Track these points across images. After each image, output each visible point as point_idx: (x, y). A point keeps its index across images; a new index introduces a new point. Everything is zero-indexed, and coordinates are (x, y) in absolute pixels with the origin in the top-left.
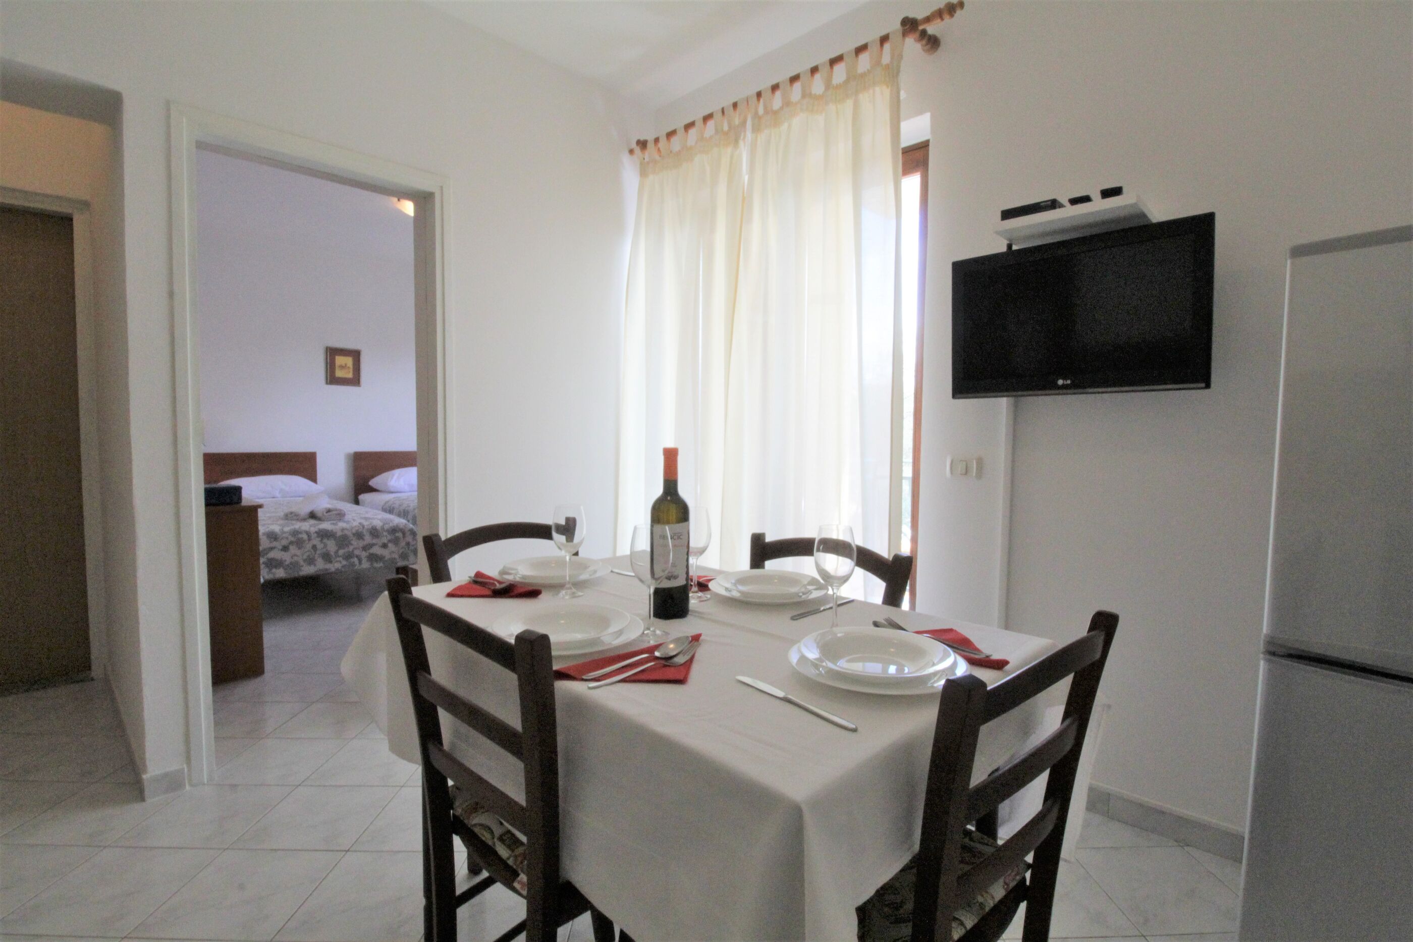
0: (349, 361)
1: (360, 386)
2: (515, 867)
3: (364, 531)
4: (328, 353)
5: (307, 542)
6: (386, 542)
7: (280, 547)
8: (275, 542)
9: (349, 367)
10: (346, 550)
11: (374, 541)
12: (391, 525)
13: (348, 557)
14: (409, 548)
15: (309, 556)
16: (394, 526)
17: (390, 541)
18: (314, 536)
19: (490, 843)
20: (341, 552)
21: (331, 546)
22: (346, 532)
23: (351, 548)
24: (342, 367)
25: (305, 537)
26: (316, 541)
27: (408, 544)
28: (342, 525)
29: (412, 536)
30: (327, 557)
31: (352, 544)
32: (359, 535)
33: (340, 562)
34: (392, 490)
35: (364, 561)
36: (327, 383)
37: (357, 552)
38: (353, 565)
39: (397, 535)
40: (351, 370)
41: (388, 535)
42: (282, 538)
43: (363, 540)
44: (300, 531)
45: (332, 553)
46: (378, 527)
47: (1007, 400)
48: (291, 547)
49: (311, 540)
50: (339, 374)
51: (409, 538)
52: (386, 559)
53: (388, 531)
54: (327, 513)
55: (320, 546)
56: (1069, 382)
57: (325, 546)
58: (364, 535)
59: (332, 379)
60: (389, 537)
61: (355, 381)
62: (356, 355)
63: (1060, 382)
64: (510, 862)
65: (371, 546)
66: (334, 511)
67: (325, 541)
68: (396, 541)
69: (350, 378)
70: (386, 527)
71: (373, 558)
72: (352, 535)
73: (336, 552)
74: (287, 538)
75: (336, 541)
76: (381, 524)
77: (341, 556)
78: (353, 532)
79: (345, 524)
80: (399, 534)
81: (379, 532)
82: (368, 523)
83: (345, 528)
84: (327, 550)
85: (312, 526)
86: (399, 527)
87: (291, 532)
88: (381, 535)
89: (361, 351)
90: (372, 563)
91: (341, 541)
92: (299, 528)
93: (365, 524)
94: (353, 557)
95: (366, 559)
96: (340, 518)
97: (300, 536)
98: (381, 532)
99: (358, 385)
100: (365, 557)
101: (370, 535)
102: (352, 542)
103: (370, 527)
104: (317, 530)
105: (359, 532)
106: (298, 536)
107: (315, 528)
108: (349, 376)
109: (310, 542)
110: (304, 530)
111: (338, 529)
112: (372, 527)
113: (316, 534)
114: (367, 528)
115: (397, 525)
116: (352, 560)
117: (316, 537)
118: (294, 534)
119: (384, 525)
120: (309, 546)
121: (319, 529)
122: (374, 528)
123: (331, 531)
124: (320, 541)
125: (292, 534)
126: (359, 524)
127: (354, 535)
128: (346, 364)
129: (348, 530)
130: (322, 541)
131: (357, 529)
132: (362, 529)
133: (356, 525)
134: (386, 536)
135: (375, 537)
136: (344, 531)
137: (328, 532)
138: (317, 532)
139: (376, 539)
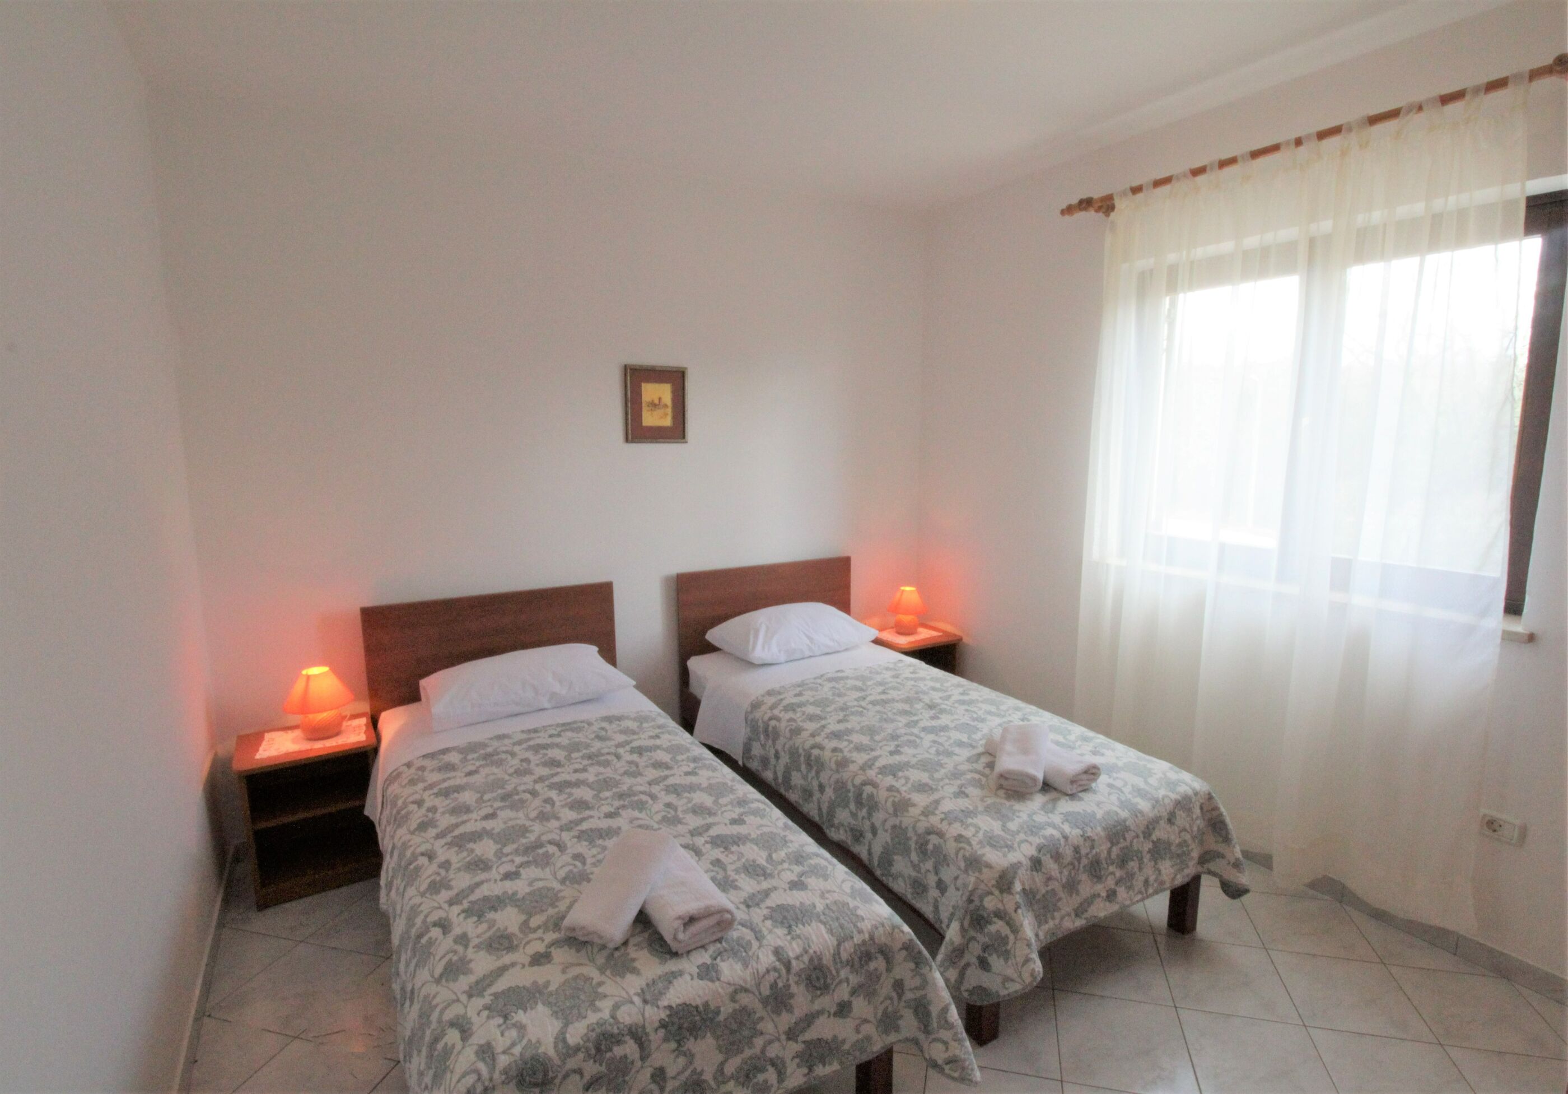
0: (665, 391)
1: (686, 442)
3: (792, 982)
4: (629, 378)
5: (639, 1063)
6: (846, 997)
9: (666, 406)
10: (748, 1053)
11: (816, 1006)
12: (857, 939)
14: (900, 996)
16: (864, 942)
17: (854, 989)
18: (656, 1038)
20: (732, 1066)
21: (706, 1055)
22: (745, 999)
23: (759, 1042)
24: (654, 406)
25: (629, 1048)
26: (663, 1055)
27: (899, 986)
28: (731, 970)
29: (912, 965)
31: (761, 1031)
32: (778, 996)
35: (791, 1066)
36: (627, 440)
37: (772, 1052)
39: (873, 965)
40: (669, 411)
41: (851, 977)
42: (566, 1076)
44: (616, 1031)
45: (708, 1076)
46: (827, 960)
49: (649, 1055)
50: (650, 419)
51: (903, 970)
52: (846, 1044)
53: (850, 963)
54: (686, 926)
55: (674, 1065)
57: (690, 1056)
58: (792, 996)
59: (636, 431)
60: (855, 980)
61: (677, 432)
62: (676, 378)
65: (809, 1019)
66: (704, 913)
67: (691, 1044)
68: (867, 989)
69: (668, 427)
70: (847, 950)
71: (812, 1052)
72: (758, 1006)
73: (720, 1069)
74: (579, 1072)
75: (717, 1038)
76: (831, 941)
77: (732, 1077)
78: (766, 991)
79: (738, 967)
80: (878, 964)
81: (828, 968)
82: (799, 940)
83: (745, 981)
84: (694, 1071)
85: (648, 997)
86: (876, 941)
87: (590, 1045)
88: (833, 979)
89: (686, 368)
90: (810, 1069)
91: (732, 1032)
92: (613, 1017)
93: (793, 949)
94: (762, 1070)
95: (797, 1060)
96: (719, 935)
97: (618, 1051)
98: (832, 968)
99: (683, 441)
100: (793, 1058)
101: (807, 985)
102: (761, 1026)
103: (804, 963)
104: (663, 1015)
105: (780, 984)
106: (611, 1050)
107: (658, 1007)
108: (667, 422)
109: (647, 1064)
110: (628, 1016)
111: (720, 990)
112: (811, 960)
113: (662, 1032)
114: (802, 966)
115: (872, 938)
116: (761, 1077)
117: (666, 1040)
118: (598, 1049)
119: (839, 945)
120: (643, 1078)
121: (670, 1007)
122: (816, 962)
123: (706, 1005)
124: (674, 1051)
125: (593, 1051)
126: (777, 952)
127: (765, 1002)
128: (660, 399)
129: (746, 990)
130: (679, 1051)
131: (776, 974)
132: (784, 971)
133: (772, 958)
134: (847, 980)
135: (819, 992)
136: (738, 997)
137: (697, 1007)
138: (663, 1025)
139: (822, 996)
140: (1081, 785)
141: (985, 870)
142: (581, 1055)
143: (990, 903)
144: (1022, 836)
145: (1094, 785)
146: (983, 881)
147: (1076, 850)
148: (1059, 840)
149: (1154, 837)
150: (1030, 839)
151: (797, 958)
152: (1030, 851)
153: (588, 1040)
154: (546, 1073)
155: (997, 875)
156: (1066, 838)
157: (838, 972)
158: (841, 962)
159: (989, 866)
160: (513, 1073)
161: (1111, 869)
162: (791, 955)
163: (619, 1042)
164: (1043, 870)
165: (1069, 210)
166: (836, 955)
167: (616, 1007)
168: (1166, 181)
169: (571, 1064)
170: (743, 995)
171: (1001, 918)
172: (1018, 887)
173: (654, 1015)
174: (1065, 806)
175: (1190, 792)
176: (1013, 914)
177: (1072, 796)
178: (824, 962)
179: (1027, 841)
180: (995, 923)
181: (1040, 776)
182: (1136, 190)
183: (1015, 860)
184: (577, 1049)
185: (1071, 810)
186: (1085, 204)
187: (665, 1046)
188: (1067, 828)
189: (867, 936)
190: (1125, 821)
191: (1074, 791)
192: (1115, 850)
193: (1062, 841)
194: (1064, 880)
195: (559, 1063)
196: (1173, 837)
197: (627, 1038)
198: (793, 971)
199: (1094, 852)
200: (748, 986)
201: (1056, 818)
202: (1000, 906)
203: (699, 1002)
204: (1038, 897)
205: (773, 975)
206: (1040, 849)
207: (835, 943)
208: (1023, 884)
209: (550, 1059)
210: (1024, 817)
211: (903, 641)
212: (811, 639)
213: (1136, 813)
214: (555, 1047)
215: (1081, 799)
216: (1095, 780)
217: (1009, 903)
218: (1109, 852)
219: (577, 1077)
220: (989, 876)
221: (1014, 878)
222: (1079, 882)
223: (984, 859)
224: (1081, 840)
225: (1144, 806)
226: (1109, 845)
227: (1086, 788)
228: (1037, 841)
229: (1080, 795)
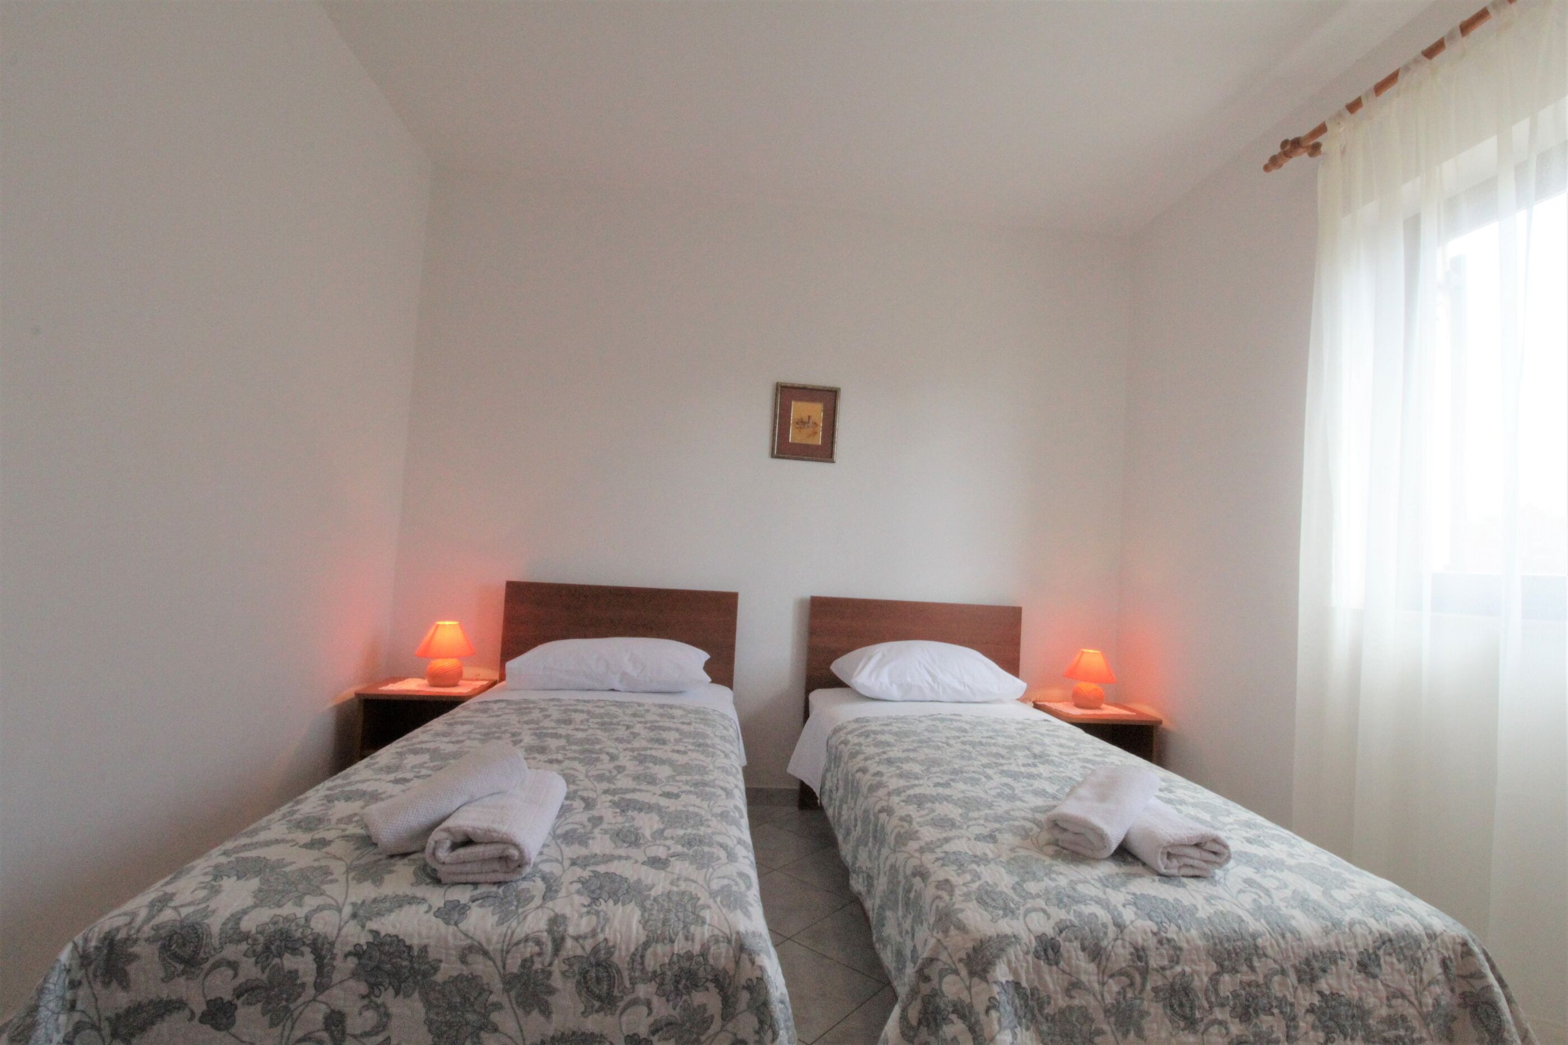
0: (815, 411)
1: (833, 462)
3: (556, 969)
4: (781, 396)
5: (311, 992)
6: (643, 1031)
7: (199, 1007)
8: (182, 980)
9: (814, 423)
12: (680, 946)
16: (689, 956)
18: (343, 966)
22: (480, 966)
24: (802, 423)
25: (304, 964)
26: (346, 996)
28: (484, 921)
32: (533, 986)
39: (698, 998)
40: (819, 429)
41: (655, 1001)
42: (216, 966)
43: (546, 1012)
44: (298, 934)
46: (621, 958)
48: (243, 1013)
49: (327, 986)
50: (795, 435)
53: (657, 978)
54: (455, 846)
57: (384, 1016)
58: (551, 991)
59: (784, 447)
61: (825, 452)
62: (828, 398)
67: (387, 997)
68: (683, 1034)
69: (816, 446)
70: (657, 956)
72: (498, 985)
74: (233, 965)
75: (428, 1005)
76: (637, 933)
78: (514, 965)
79: (491, 920)
80: (709, 999)
81: (619, 971)
82: (594, 918)
83: (489, 941)
85: (361, 912)
86: (711, 961)
87: (261, 939)
88: (624, 991)
89: (840, 389)
91: (452, 1008)
92: (307, 919)
93: (579, 924)
96: (500, 877)
97: (289, 962)
98: (626, 974)
99: (831, 460)
101: (578, 982)
102: (495, 1017)
103: (583, 948)
104: (364, 939)
105: (537, 966)
106: (280, 956)
107: (363, 927)
108: (816, 441)
109: (320, 998)
110: (324, 924)
111: (450, 938)
112: (595, 950)
113: (352, 962)
114: (579, 952)
115: (704, 954)
117: (354, 975)
118: (267, 948)
119: (646, 945)
120: (315, 1016)
121: (376, 933)
122: (602, 955)
123: (424, 949)
124: (363, 997)
125: (259, 948)
126: (556, 921)
127: (509, 981)
128: (810, 416)
129: (485, 953)
130: (370, 1000)
131: (537, 949)
132: (549, 948)
133: (543, 925)
134: (648, 1004)
135: (597, 1004)
136: (470, 959)
137: (410, 948)
138: (357, 953)
139: (602, 1014)
140: (1186, 865)
141: (953, 931)
142: (244, 946)
143: (952, 988)
144: (1041, 903)
145: (1219, 873)
146: (946, 948)
147: (1139, 953)
148: (1105, 925)
149: (1324, 985)
150: (1053, 910)
151: (576, 939)
152: (1042, 925)
153: (261, 933)
154: (197, 948)
155: (970, 945)
156: (1120, 927)
157: (633, 982)
158: (643, 970)
159: (962, 928)
160: (163, 933)
161: (1219, 1014)
162: (571, 930)
163: (294, 951)
164: (1062, 964)
165: (1274, 162)
166: (638, 957)
167: (320, 909)
168: (1392, 79)
169: (231, 952)
170: (480, 958)
171: (963, 1017)
172: (1001, 973)
173: (355, 935)
174: (1147, 886)
175: (1418, 929)
176: (982, 1017)
177: (1166, 877)
178: (615, 958)
179: (1044, 911)
180: (952, 1022)
181: (1115, 836)
182: (1353, 107)
183: (1008, 931)
184: (245, 937)
185: (1152, 892)
186: (1292, 147)
187: (352, 983)
188: (1128, 915)
189: (697, 948)
190: (1254, 936)
191: (1174, 871)
192: (1227, 984)
193: (1112, 931)
194: (1109, 1000)
195: (217, 945)
196: (1371, 1001)
197: (307, 950)
198: (564, 954)
199: (1178, 969)
200: (490, 948)
201: (1117, 897)
202: (965, 996)
203: (415, 942)
204: (1048, 1010)
205: (531, 948)
206: (1062, 928)
207: (643, 938)
208: (1015, 972)
209: (210, 935)
210: (1063, 882)
211: (1077, 712)
212: (934, 678)
213: (1283, 931)
214: (224, 924)
215: (1184, 886)
216: (1220, 865)
217: (979, 995)
218: (1214, 979)
219: (231, 973)
220: (958, 943)
221: (998, 957)
222: (1144, 1014)
223: (960, 916)
224: (1152, 942)
225: (1305, 924)
226: (1214, 967)
227: (1197, 872)
228: (1060, 914)
229: (1185, 880)
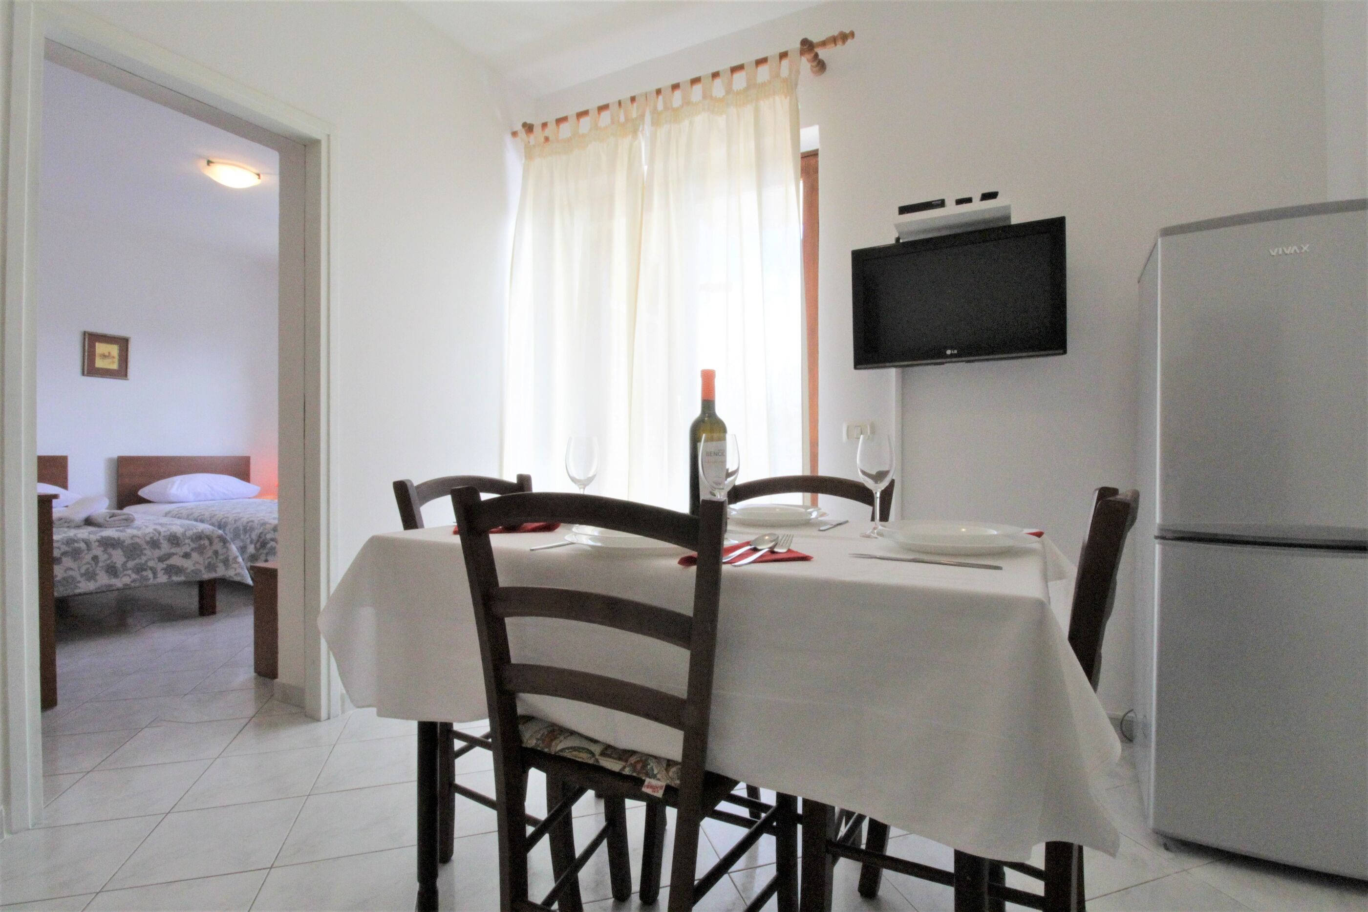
0: (114, 350)
1: (128, 380)
2: (635, 774)
3: (160, 539)
4: (87, 339)
5: (87, 552)
6: (188, 550)
9: (114, 357)
10: (137, 561)
11: (173, 550)
12: (195, 531)
13: (139, 569)
14: (217, 558)
15: (88, 569)
16: (198, 532)
17: (192, 550)
18: (94, 545)
19: (591, 762)
20: (131, 564)
21: (118, 557)
22: (138, 540)
23: (144, 558)
24: (104, 356)
25: (83, 545)
26: (98, 551)
27: (216, 553)
28: (130, 531)
29: (222, 544)
30: (112, 570)
31: (145, 555)
32: (154, 544)
33: (129, 576)
34: (172, 499)
35: (160, 573)
36: (83, 374)
37: (151, 564)
38: (146, 579)
39: (202, 542)
40: (116, 360)
41: (191, 543)
43: (159, 548)
44: (76, 539)
45: (119, 566)
46: (179, 535)
47: (896, 372)
48: (64, 559)
49: (91, 550)
50: (100, 363)
51: (218, 546)
52: (188, 571)
53: (190, 538)
54: (110, 518)
55: (103, 557)
56: (956, 352)
57: (110, 556)
58: (161, 543)
59: (90, 369)
60: (193, 545)
61: (122, 372)
62: (123, 343)
63: (949, 352)
64: (627, 771)
65: (169, 556)
66: (119, 515)
67: (110, 550)
68: (201, 550)
69: (115, 370)
70: (190, 534)
71: (171, 570)
72: (144, 544)
73: (124, 564)
75: (123, 552)
76: (182, 532)
77: (130, 569)
78: (147, 540)
79: (135, 531)
80: (205, 542)
81: (179, 538)
82: (167, 530)
84: (112, 562)
85: (91, 533)
88: (182, 543)
89: (130, 338)
90: (170, 577)
91: (131, 552)
92: (75, 536)
94: (145, 570)
95: (163, 571)
97: (76, 545)
99: (125, 378)
100: (162, 570)
101: (167, 542)
102: (144, 552)
105: (154, 539)
106: (73, 544)
107: (98, 537)
108: (115, 366)
110: (82, 536)
111: (126, 536)
112: (171, 534)
113: (97, 544)
114: (167, 536)
116: (144, 573)
117: (99, 547)
119: (185, 533)
120: (88, 557)
121: (102, 538)
122: (173, 535)
123: (119, 539)
124: (102, 551)
126: (154, 530)
127: (148, 544)
128: (109, 353)
129: (139, 537)
130: (105, 551)
131: (153, 536)
133: (150, 531)
134: (189, 545)
135: (175, 545)
136: (133, 540)
137: (114, 539)
138: (98, 541)
139: (176, 548)
142: (60, 543)
151: (164, 533)
157: (183, 540)
158: (186, 536)
162: (159, 531)
163: (77, 543)
166: (183, 535)
167: (78, 533)
170: (136, 539)
197: (81, 542)
198: (161, 536)
